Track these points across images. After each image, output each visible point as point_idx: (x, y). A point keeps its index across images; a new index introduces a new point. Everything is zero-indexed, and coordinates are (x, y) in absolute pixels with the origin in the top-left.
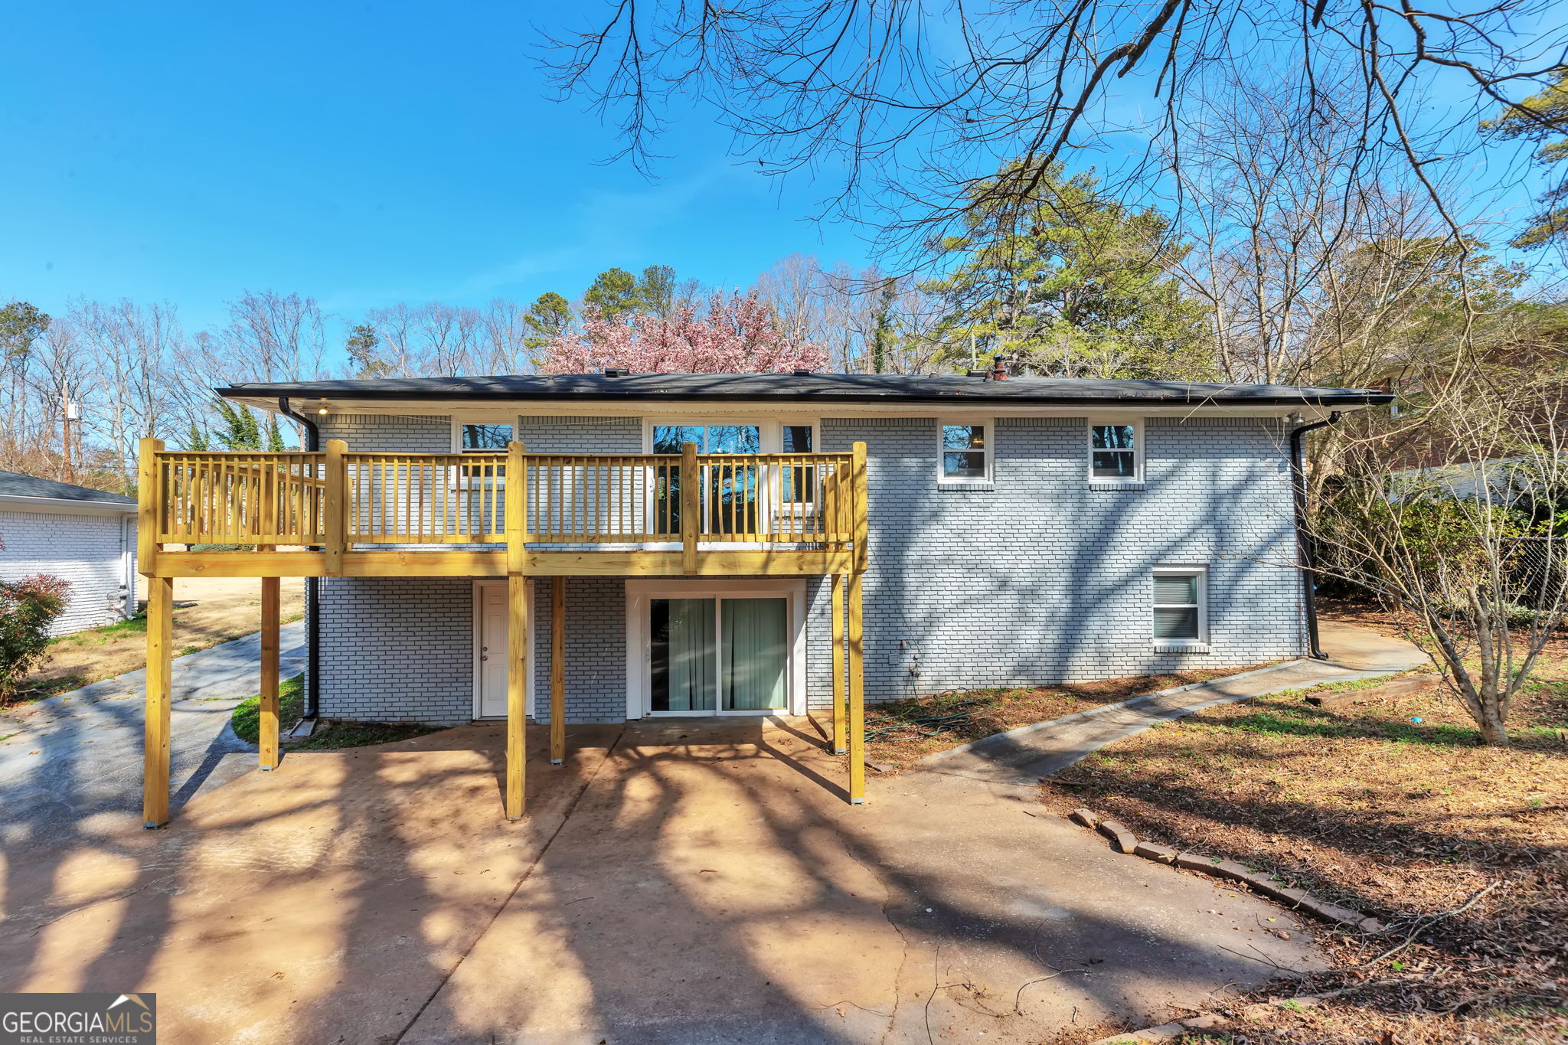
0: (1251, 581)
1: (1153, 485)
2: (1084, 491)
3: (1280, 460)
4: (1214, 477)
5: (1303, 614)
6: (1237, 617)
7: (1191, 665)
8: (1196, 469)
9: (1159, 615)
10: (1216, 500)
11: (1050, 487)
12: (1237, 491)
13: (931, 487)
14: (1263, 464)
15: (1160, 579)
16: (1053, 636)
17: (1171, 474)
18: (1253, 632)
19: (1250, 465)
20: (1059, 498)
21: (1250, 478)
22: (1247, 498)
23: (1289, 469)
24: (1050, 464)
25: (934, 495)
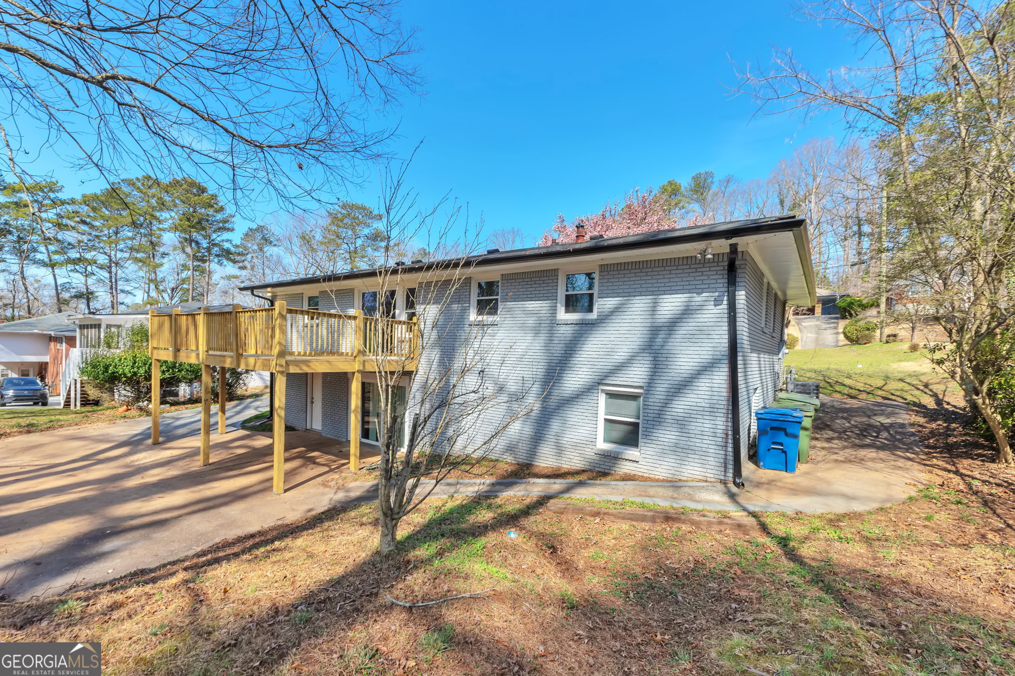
0: (680, 406)
1: (604, 319)
2: (553, 323)
3: (717, 294)
4: (653, 310)
5: (730, 441)
6: (667, 436)
7: (625, 468)
8: (639, 305)
9: (609, 424)
10: (654, 331)
11: (531, 321)
12: (673, 324)
13: (465, 323)
14: (699, 299)
15: (611, 395)
16: (528, 430)
17: (616, 310)
18: (681, 450)
19: (686, 300)
20: (536, 331)
21: (687, 312)
22: (683, 330)
23: (725, 302)
24: (532, 305)
25: (467, 328)
